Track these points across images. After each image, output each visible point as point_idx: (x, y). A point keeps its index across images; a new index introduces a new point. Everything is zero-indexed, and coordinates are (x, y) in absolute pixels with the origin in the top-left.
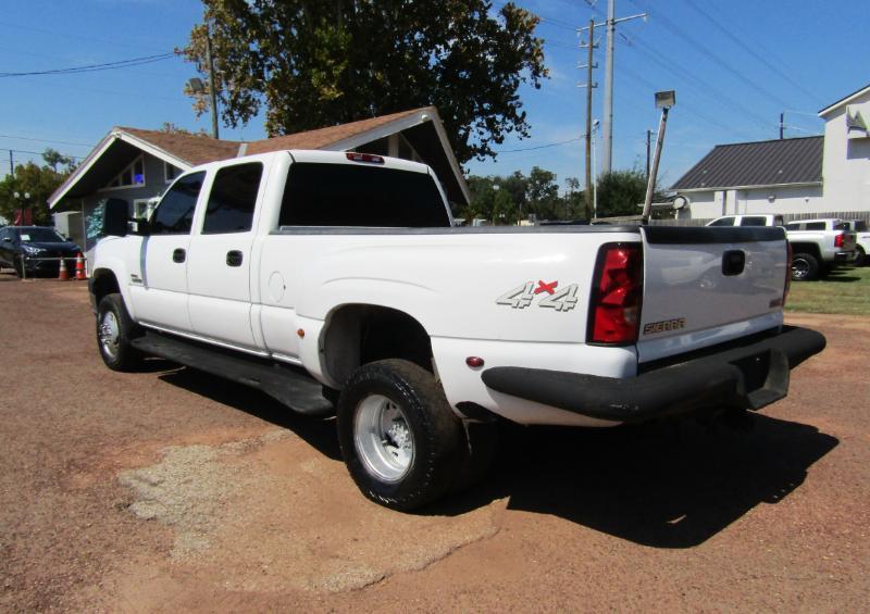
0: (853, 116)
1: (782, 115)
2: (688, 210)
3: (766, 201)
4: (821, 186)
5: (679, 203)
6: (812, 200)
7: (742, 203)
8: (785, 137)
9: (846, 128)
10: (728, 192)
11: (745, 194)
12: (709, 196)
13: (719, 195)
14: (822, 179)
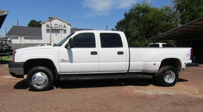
0: (47, 24)
1: (18, 20)
2: (11, 41)
3: (31, 40)
4: (42, 38)
5: (9, 39)
6: (40, 40)
7: (25, 40)
8: (19, 26)
9: (46, 27)
10: (22, 38)
11: (25, 38)
12: (17, 38)
13: (19, 38)
14: (42, 36)
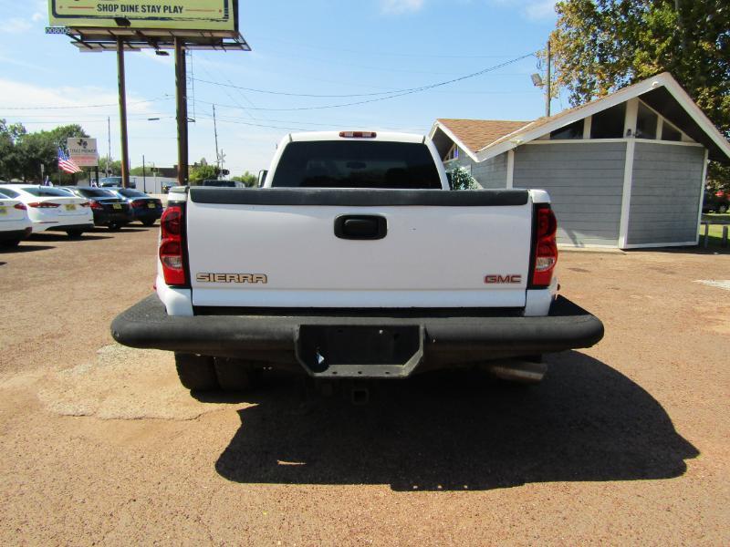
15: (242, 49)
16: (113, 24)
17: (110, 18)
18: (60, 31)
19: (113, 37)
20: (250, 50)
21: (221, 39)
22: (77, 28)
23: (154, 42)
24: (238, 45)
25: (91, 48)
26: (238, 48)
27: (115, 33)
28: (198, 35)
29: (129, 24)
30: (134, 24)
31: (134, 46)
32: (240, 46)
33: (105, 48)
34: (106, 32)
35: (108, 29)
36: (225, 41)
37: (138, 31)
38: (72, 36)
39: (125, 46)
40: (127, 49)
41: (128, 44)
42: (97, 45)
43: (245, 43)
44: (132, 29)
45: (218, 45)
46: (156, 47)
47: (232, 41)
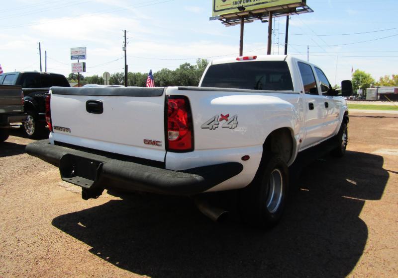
15: (308, 12)
16: (237, 10)
17: (235, 8)
18: (215, 18)
19: (239, 17)
20: (313, 11)
21: (295, 8)
22: (222, 16)
23: (259, 16)
24: (305, 10)
25: (231, 24)
26: (305, 11)
27: (239, 15)
28: (281, 8)
29: (245, 9)
30: (247, 9)
31: (249, 20)
32: (306, 10)
33: (237, 23)
34: (235, 15)
35: (236, 13)
36: (297, 9)
37: (250, 12)
38: (221, 20)
39: (245, 21)
40: (246, 22)
41: (247, 19)
42: (233, 22)
43: (309, 8)
44: (247, 12)
45: (293, 12)
46: (261, 19)
47: (301, 8)
